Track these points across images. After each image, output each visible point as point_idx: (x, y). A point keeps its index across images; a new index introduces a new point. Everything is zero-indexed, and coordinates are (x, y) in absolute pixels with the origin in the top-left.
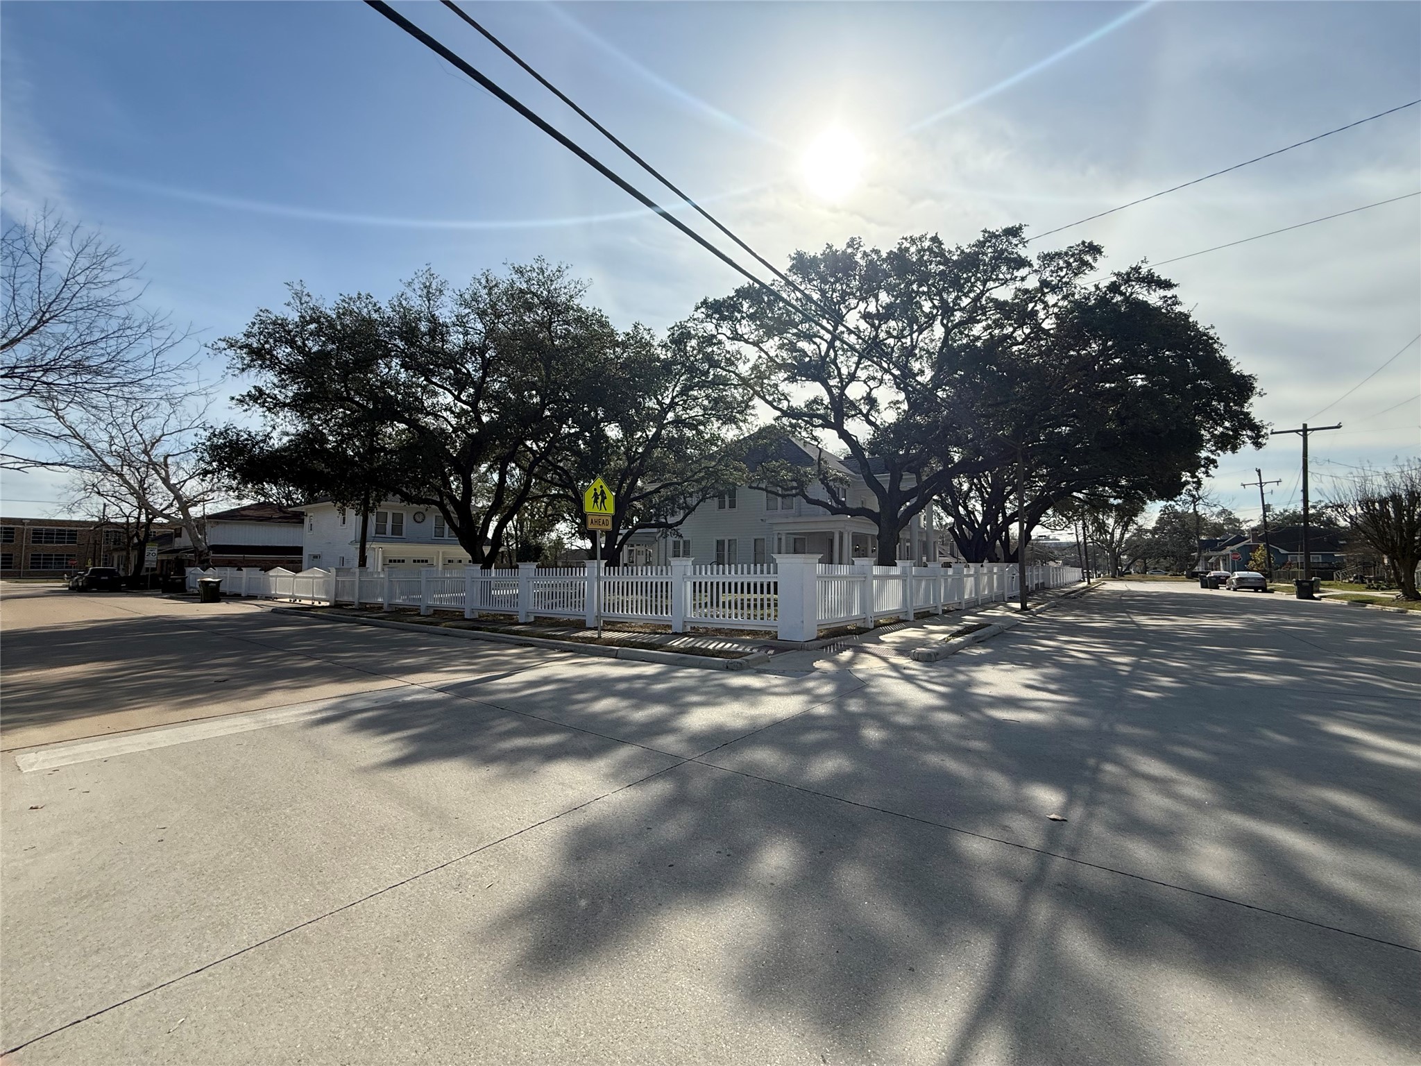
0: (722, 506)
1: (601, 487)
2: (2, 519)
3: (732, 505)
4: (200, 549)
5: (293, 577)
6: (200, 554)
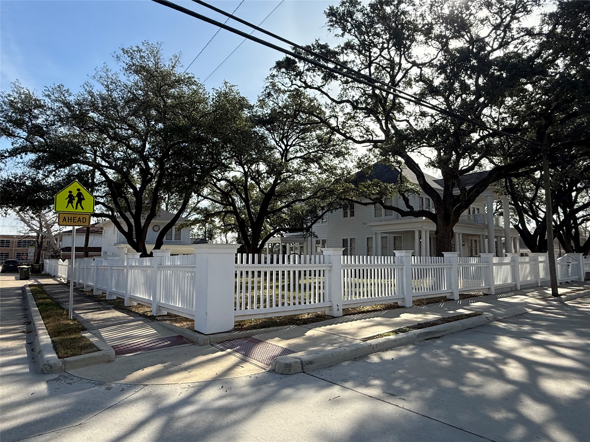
0: (345, 215)
1: (78, 190)
2: (1, 236)
3: (352, 215)
4: (56, 249)
5: (62, 265)
6: (56, 252)
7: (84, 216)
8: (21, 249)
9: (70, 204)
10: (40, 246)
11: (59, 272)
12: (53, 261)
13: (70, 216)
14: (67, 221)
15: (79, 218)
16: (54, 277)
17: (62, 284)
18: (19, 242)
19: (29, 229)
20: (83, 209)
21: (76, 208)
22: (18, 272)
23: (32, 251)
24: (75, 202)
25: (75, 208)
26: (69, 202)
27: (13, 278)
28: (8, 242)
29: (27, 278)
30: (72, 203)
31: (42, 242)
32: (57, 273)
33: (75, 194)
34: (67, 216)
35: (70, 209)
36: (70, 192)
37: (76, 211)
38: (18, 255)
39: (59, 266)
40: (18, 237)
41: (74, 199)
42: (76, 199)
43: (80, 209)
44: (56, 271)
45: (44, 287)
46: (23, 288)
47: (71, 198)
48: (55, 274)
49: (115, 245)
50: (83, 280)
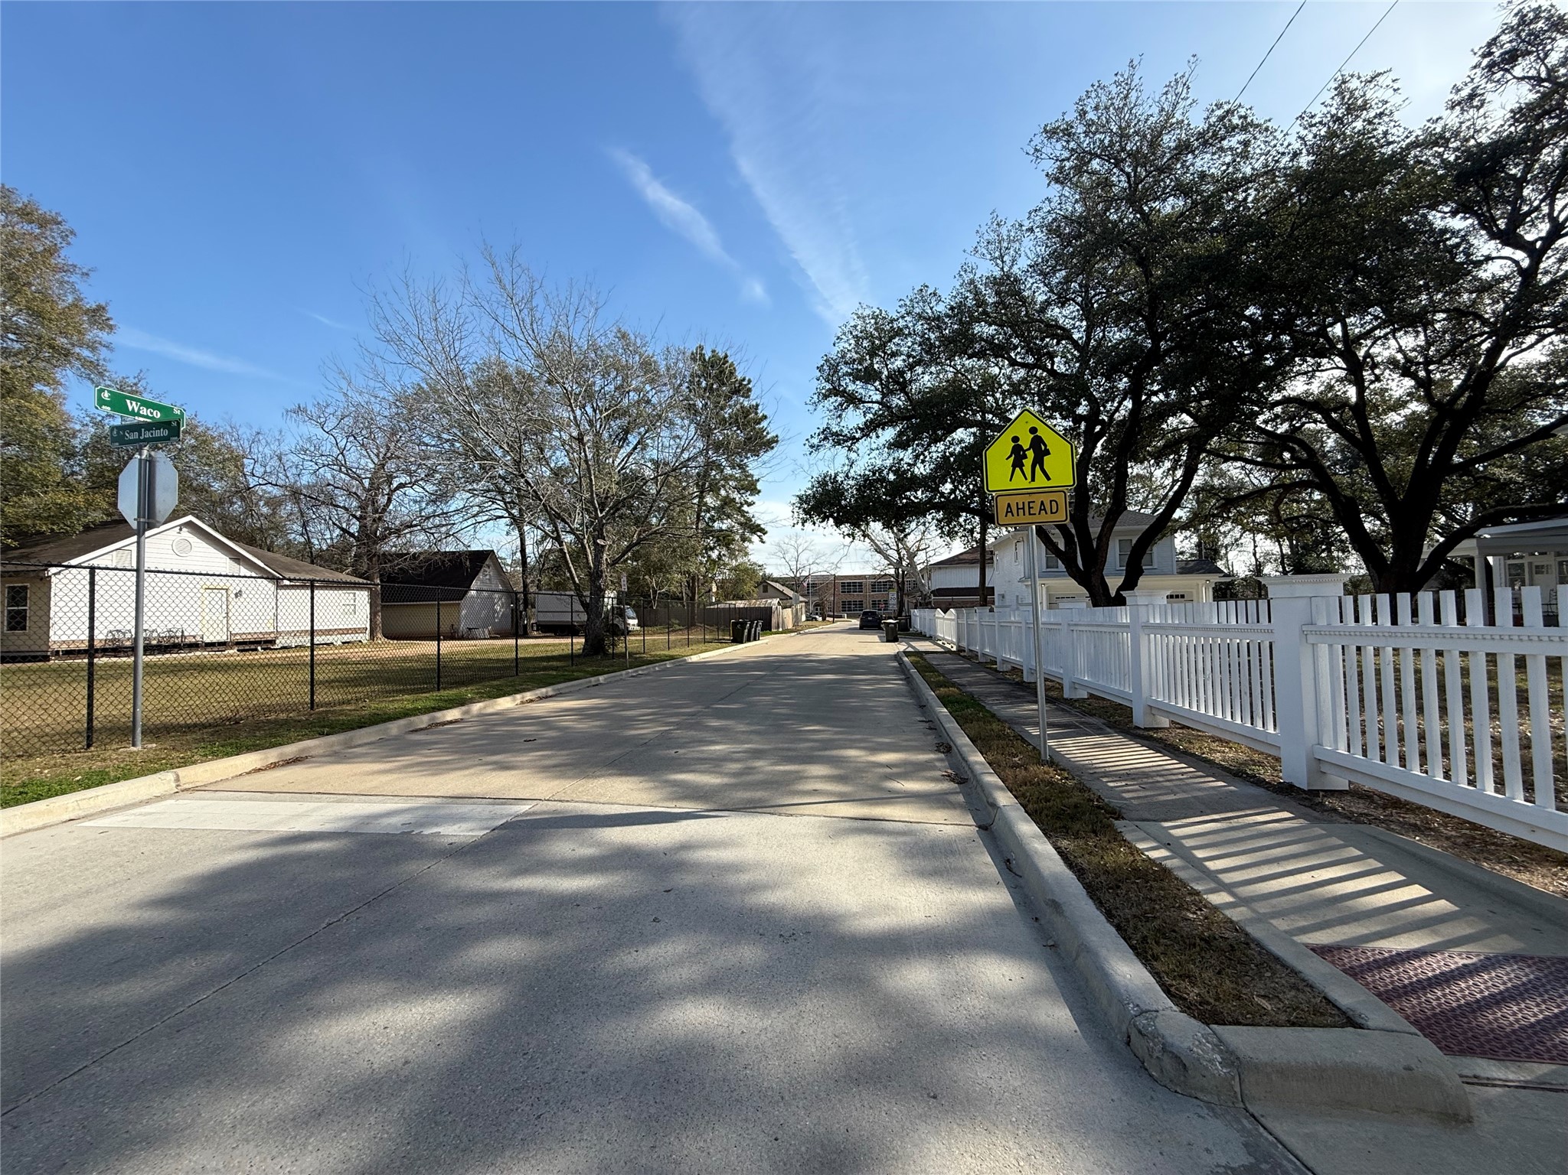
1: (1033, 430)
5: (943, 618)
6: (924, 597)
7: (1053, 496)
8: (878, 595)
9: (1018, 469)
10: (901, 589)
11: (938, 628)
12: (927, 613)
13: (1020, 499)
14: (1015, 512)
15: (1042, 503)
16: (931, 638)
17: (949, 652)
18: (873, 585)
19: (887, 562)
20: (1048, 478)
21: (1033, 479)
22: (881, 629)
23: (893, 596)
24: (1028, 463)
25: (1029, 479)
26: (1014, 466)
27: (875, 638)
28: (861, 585)
29: (895, 640)
30: (1021, 466)
31: (903, 582)
32: (936, 631)
33: (1025, 442)
34: (1013, 501)
35: (1020, 482)
36: (1015, 439)
37: (1033, 485)
38: (874, 604)
39: (938, 621)
40: (874, 577)
41: (1025, 457)
42: (1031, 454)
43: (1041, 481)
44: (934, 627)
45: (927, 656)
46: (896, 657)
47: (1018, 454)
48: (932, 633)
49: (1020, 581)
50: (993, 647)
